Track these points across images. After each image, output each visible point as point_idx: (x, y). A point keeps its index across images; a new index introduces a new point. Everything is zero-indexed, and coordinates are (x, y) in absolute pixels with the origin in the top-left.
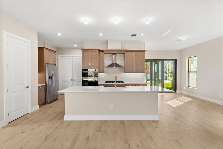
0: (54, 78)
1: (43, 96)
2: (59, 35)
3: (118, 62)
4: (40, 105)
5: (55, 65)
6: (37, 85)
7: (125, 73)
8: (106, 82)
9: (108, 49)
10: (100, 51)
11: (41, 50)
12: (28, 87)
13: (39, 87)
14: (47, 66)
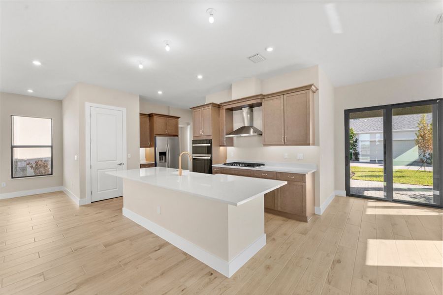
0: (168, 154)
5: (178, 136)
7: (264, 145)
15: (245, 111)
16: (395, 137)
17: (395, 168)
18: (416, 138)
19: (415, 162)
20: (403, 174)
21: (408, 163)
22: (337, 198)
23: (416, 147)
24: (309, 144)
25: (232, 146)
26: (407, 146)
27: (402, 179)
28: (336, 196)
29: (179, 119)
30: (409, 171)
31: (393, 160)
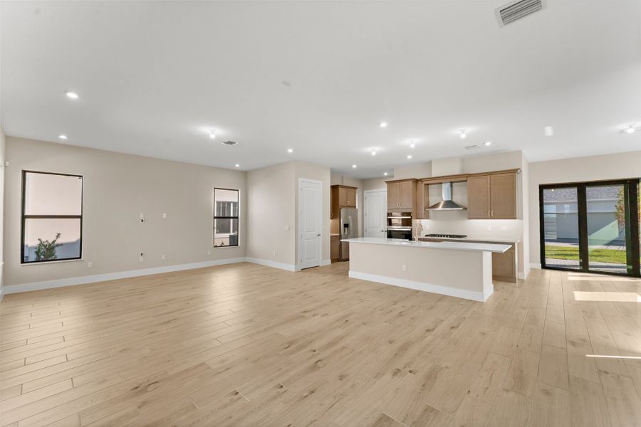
0: (351, 225)
1: (337, 249)
2: (354, 166)
3: (457, 199)
4: (333, 261)
5: (355, 207)
6: (328, 235)
7: (469, 219)
8: (427, 236)
9: (433, 176)
10: (416, 181)
11: (334, 189)
12: (319, 235)
13: (332, 237)
14: (342, 210)
15: (446, 186)
16: (590, 209)
17: (591, 248)
18: (616, 210)
19: (614, 241)
20: (601, 253)
21: (606, 242)
22: (533, 270)
23: (616, 222)
24: (515, 218)
25: (428, 218)
26: (604, 220)
27: (598, 258)
28: (531, 269)
29: (357, 190)
30: (608, 251)
31: (588, 237)
